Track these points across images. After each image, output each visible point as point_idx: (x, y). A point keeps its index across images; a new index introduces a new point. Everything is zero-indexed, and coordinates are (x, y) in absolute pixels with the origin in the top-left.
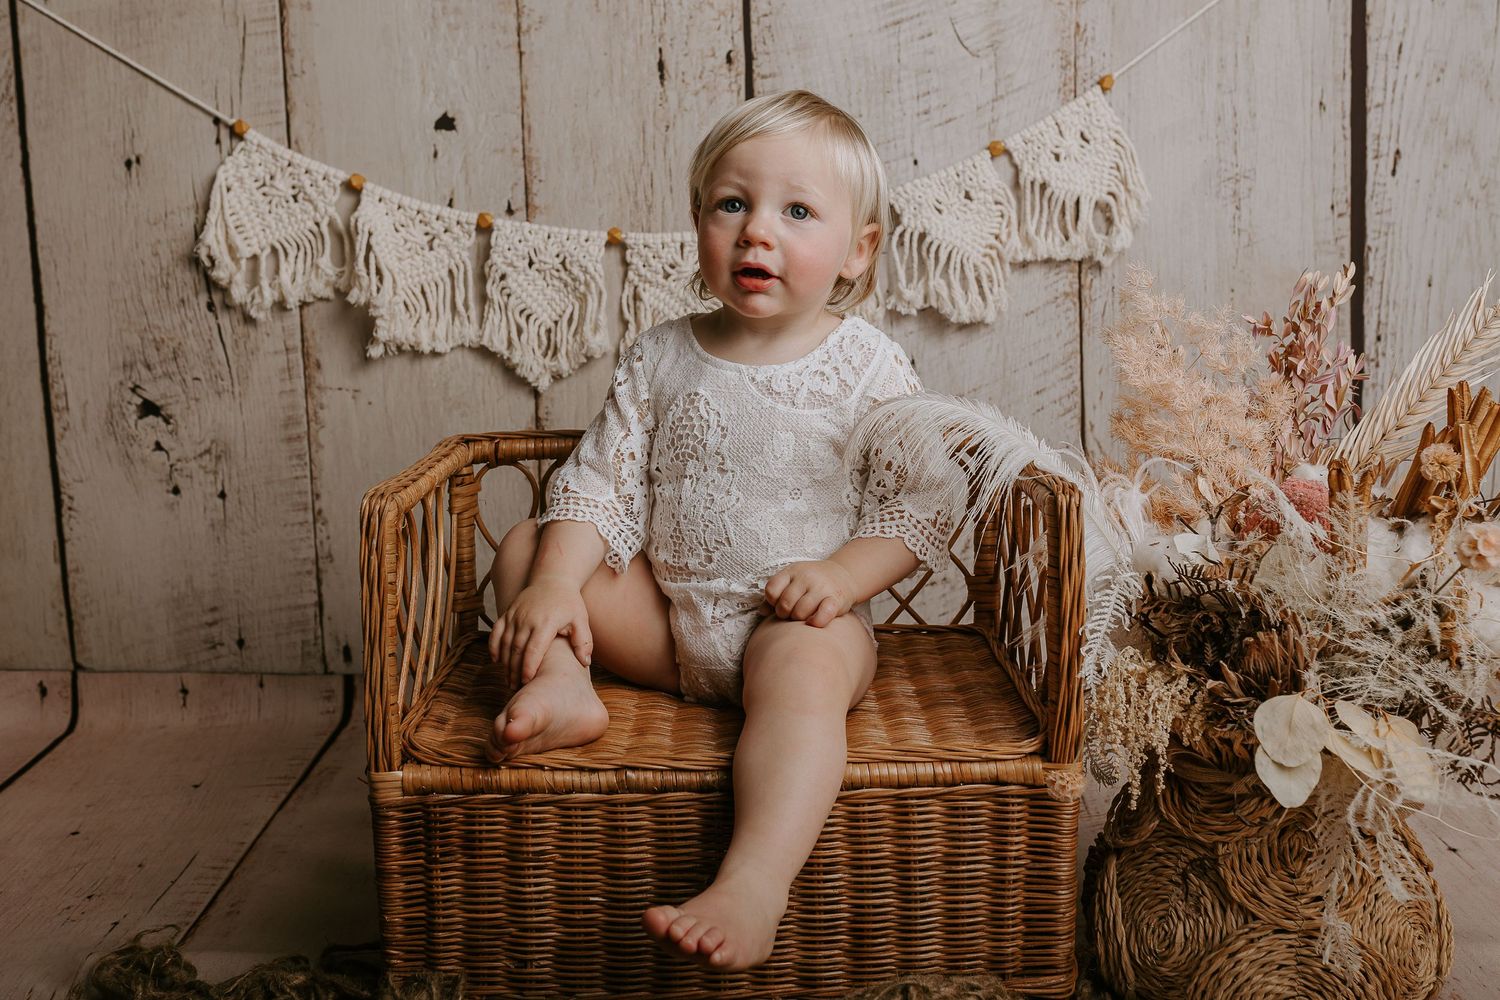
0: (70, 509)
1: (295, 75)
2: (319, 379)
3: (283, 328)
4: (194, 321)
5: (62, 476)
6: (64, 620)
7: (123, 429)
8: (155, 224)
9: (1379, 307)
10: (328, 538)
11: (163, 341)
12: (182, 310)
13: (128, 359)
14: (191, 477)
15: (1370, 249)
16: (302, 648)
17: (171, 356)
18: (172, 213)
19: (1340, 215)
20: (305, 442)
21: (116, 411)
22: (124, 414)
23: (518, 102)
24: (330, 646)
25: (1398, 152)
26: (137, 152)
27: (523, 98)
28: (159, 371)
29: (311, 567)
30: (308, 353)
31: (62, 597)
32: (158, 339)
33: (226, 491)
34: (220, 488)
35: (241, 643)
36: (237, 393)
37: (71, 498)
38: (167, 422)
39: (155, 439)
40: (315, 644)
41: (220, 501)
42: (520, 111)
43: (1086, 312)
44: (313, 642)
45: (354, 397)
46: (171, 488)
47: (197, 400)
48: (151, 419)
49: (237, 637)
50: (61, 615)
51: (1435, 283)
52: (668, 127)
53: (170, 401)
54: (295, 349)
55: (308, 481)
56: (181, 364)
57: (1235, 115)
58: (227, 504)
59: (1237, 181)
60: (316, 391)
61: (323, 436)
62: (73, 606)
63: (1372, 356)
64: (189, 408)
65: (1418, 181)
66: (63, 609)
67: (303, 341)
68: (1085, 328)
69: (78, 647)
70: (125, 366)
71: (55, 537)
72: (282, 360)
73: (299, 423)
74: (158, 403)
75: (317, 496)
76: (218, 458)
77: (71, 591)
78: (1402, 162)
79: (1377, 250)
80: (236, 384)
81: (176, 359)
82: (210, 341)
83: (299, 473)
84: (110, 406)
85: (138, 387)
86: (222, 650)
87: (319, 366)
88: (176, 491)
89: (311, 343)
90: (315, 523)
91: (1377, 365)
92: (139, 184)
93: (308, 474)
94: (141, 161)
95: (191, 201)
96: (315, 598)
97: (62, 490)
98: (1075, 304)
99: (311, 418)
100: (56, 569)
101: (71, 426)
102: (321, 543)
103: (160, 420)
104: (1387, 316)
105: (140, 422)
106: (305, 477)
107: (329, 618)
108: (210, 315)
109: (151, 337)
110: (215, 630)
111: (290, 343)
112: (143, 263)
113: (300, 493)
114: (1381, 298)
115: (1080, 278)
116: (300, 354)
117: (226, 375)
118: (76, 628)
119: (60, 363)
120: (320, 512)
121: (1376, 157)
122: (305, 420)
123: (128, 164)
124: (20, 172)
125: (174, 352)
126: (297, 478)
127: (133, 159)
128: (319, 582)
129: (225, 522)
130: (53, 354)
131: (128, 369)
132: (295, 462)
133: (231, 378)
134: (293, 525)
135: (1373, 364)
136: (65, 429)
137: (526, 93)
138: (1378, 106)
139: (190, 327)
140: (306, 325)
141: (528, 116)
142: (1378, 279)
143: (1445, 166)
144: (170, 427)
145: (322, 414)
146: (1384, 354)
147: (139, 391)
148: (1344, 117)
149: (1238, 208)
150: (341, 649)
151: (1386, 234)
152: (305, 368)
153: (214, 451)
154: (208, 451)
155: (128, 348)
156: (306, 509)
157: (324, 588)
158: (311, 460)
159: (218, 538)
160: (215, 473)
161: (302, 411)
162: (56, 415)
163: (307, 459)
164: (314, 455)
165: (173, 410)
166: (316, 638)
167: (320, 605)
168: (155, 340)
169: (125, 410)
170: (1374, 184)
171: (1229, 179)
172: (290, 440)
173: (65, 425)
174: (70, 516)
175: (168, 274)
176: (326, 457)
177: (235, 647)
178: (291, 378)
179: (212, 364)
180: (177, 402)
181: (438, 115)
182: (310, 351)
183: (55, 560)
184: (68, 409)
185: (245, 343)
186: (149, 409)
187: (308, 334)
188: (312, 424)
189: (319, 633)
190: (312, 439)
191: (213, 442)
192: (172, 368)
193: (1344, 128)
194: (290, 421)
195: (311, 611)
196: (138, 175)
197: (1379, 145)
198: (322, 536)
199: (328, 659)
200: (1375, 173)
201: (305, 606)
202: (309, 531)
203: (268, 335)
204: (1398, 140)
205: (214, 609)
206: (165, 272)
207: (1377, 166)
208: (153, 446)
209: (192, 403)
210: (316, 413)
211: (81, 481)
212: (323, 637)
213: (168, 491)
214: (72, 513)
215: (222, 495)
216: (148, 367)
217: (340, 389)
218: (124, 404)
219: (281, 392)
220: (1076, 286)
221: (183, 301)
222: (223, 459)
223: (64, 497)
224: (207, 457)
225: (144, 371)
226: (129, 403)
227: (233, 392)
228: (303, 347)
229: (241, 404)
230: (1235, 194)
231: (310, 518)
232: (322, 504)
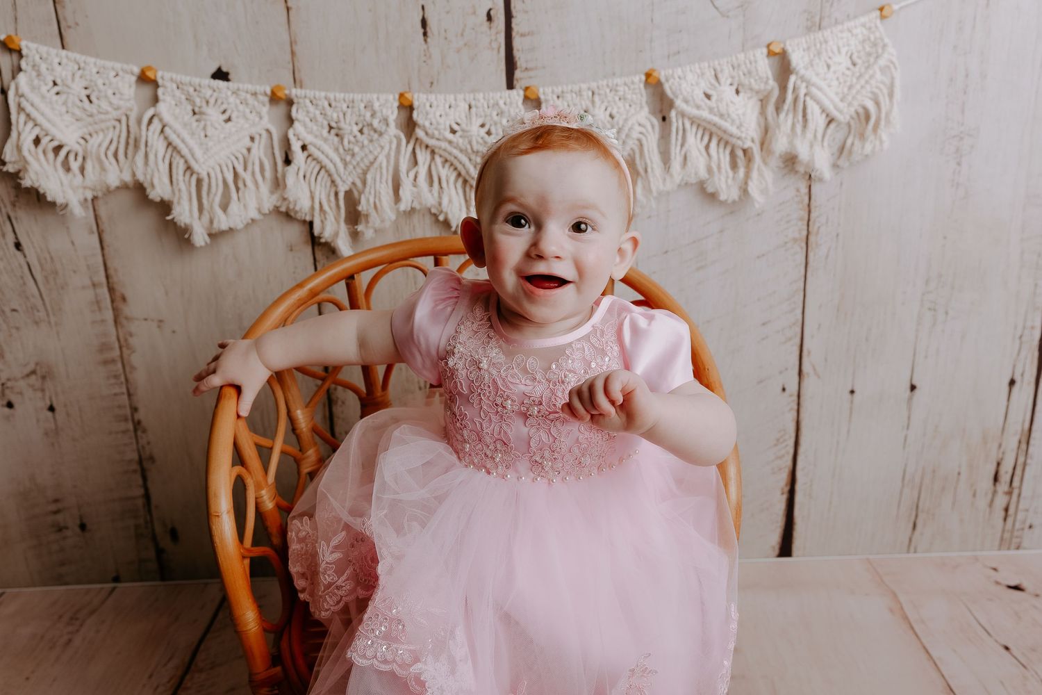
1: (69, 27)
2: (127, 310)
3: (88, 266)
4: (5, 260)
10: (148, 442)
14: (21, 393)
16: (135, 530)
20: (120, 365)
23: (288, 57)
24: (158, 529)
27: (293, 53)
29: (135, 466)
30: (113, 288)
33: (55, 405)
34: (48, 403)
35: (83, 527)
36: (53, 322)
40: (146, 527)
41: (49, 414)
42: (291, 66)
43: (811, 255)
44: (143, 526)
45: (159, 327)
46: (5, 402)
47: (18, 329)
49: (79, 522)
52: (432, 83)
54: (100, 284)
55: (125, 397)
57: (967, 76)
58: (56, 416)
59: (962, 139)
60: (124, 322)
61: (135, 360)
64: (11, 336)
67: (107, 277)
68: (809, 269)
72: (89, 294)
73: (112, 349)
75: (135, 410)
76: (44, 378)
80: (51, 315)
82: (22, 278)
83: (117, 390)
86: (68, 533)
87: (124, 299)
88: (10, 405)
89: (116, 279)
90: (135, 430)
93: (124, 390)
96: (141, 491)
98: (802, 248)
99: (123, 345)
102: (143, 447)
106: (123, 393)
107: (156, 506)
108: (18, 253)
110: (59, 517)
111: (96, 279)
113: (119, 407)
115: (808, 225)
116: (105, 290)
117: (41, 308)
120: (139, 422)
122: (117, 345)
126: (116, 394)
128: (145, 478)
129: (57, 431)
132: (113, 381)
133: (46, 310)
134: (116, 432)
137: (297, 49)
140: (109, 264)
141: (299, 74)
145: (132, 341)
149: (959, 164)
150: (169, 531)
152: (113, 301)
153: (38, 372)
154: (33, 372)
156: (126, 419)
157: (149, 484)
158: (127, 380)
159: (53, 444)
160: (43, 390)
161: (114, 338)
163: (123, 379)
164: (128, 375)
166: (146, 522)
167: (147, 496)
171: (954, 137)
176: (139, 377)
177: (78, 530)
178: (100, 310)
179: (27, 297)
181: (213, 69)
182: (116, 286)
185: (55, 279)
187: (111, 272)
188: (124, 349)
189: (148, 517)
190: (125, 362)
191: (37, 364)
194: (104, 347)
195: (140, 502)
198: (143, 441)
199: (158, 539)
201: (134, 498)
202: (130, 438)
203: (75, 272)
205: (56, 501)
209: (14, 331)
210: (126, 340)
212: (152, 521)
213: (3, 406)
215: (51, 409)
217: (146, 319)
219: (94, 322)
220: (805, 233)
222: (48, 379)
224: (33, 377)
227: (49, 323)
228: (108, 283)
229: (58, 333)
230: (958, 150)
231: (131, 426)
232: (140, 415)
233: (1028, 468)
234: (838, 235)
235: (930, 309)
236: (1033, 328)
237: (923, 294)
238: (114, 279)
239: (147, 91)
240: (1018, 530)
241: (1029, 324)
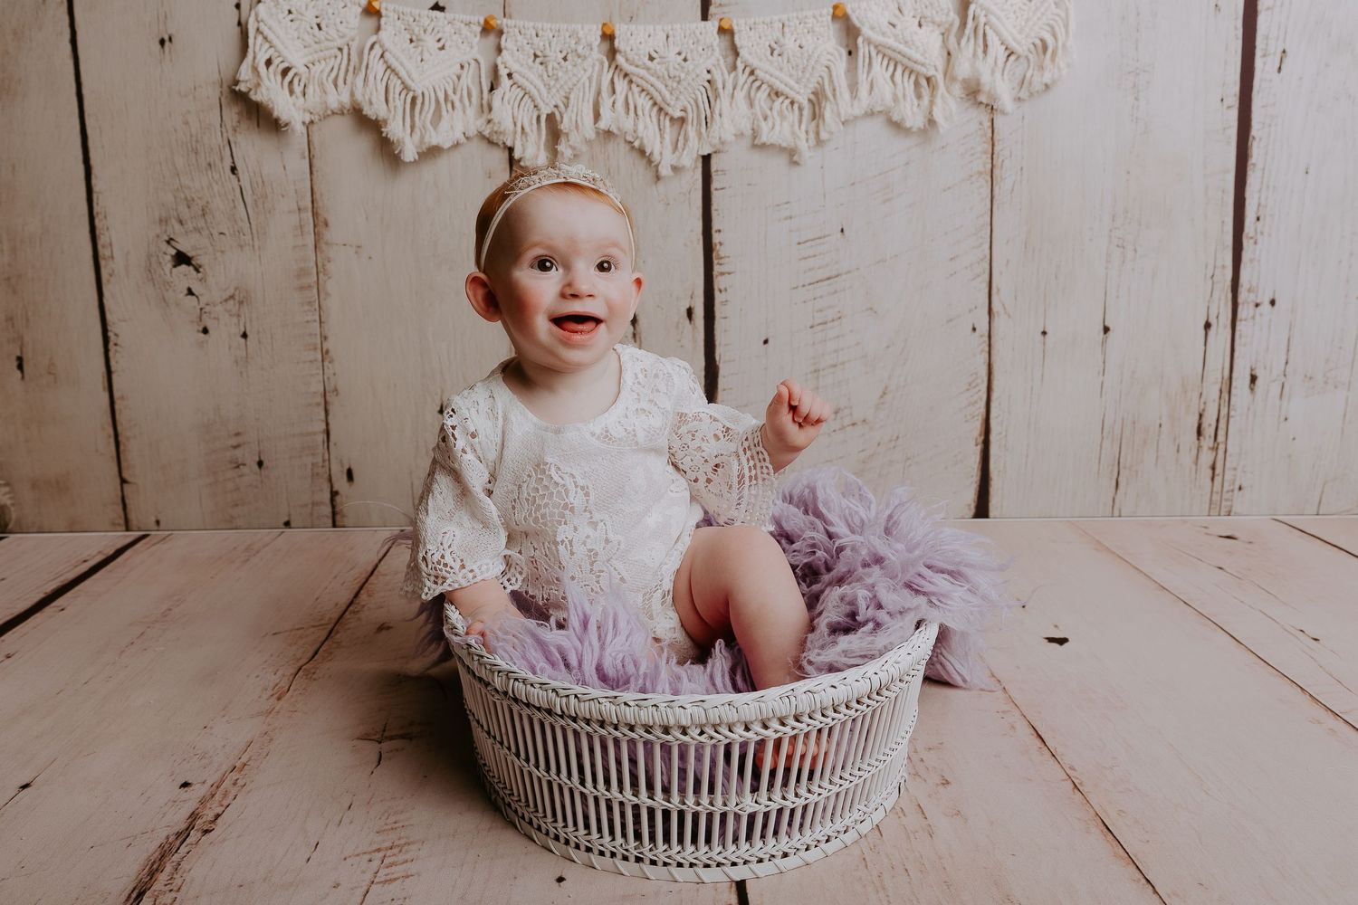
0: (116, 344)
2: (329, 235)
3: (296, 190)
4: (220, 183)
5: (108, 316)
6: (112, 440)
7: (160, 276)
8: (186, 96)
9: (1260, 191)
10: (334, 374)
11: (193, 200)
12: (209, 172)
13: (164, 215)
14: (218, 319)
15: (1254, 138)
16: (312, 470)
17: (200, 213)
18: (200, 86)
19: (1229, 107)
20: (315, 291)
21: (154, 260)
22: (160, 263)
24: (335, 469)
25: (1284, 52)
26: (169, 32)
28: (190, 226)
29: (319, 399)
30: (317, 213)
31: (110, 420)
32: (189, 198)
33: (248, 333)
34: (243, 330)
35: (260, 464)
36: (256, 247)
37: (116, 335)
38: (198, 271)
39: (187, 286)
40: (323, 466)
41: (243, 340)
43: (996, 189)
44: (321, 465)
45: (356, 253)
46: (201, 329)
47: (222, 252)
48: (183, 268)
49: (257, 459)
50: (110, 437)
51: (1310, 171)
52: (632, 18)
53: (199, 252)
54: (306, 209)
55: (318, 324)
56: (208, 220)
57: (1138, 14)
58: (248, 343)
59: (1138, 74)
60: (324, 247)
61: (330, 286)
62: (119, 429)
63: (1251, 235)
64: (216, 259)
65: (1301, 78)
66: (111, 431)
67: (313, 203)
68: (994, 202)
69: (124, 464)
70: (161, 221)
71: (103, 369)
72: (295, 219)
73: (309, 274)
74: (189, 254)
75: (325, 338)
76: (241, 303)
77: (117, 417)
78: (1286, 61)
79: (1260, 140)
80: (255, 239)
81: (204, 215)
82: (233, 201)
83: (309, 318)
84: (149, 256)
85: (172, 239)
86: (244, 470)
87: (326, 225)
88: (205, 331)
89: (320, 204)
90: (323, 361)
91: (1256, 243)
92: (171, 60)
93: (318, 318)
94: (173, 39)
95: (216, 77)
96: (323, 426)
97: (109, 328)
98: (987, 182)
99: (320, 270)
100: (106, 396)
101: (116, 272)
102: (328, 378)
103: (191, 268)
104: (1267, 198)
105: (175, 270)
106: (315, 321)
107: (335, 444)
108: (233, 177)
109: (182, 196)
110: (238, 453)
111: (302, 205)
112: (175, 131)
113: (310, 335)
114: (1262, 183)
115: (992, 159)
116: (310, 214)
117: (247, 231)
118: (122, 448)
119: (105, 217)
120: (327, 352)
121: (1264, 56)
122: (314, 271)
123: (162, 42)
124: (68, 47)
125: (203, 210)
126: (308, 322)
127: (166, 38)
128: (327, 412)
129: (247, 359)
130: (99, 210)
131: (164, 223)
132: (306, 308)
133: (252, 233)
134: (305, 362)
135: (1252, 241)
136: (111, 275)
138: (1268, 9)
139: (216, 188)
140: (316, 190)
141: (510, 6)
142: (1260, 166)
143: (1327, 65)
144: (200, 275)
145: (329, 267)
146: (1262, 233)
147: (172, 242)
148: (1236, 19)
149: (1136, 99)
150: (345, 471)
151: (1270, 126)
152: (315, 226)
153: (237, 297)
154: (232, 297)
155: (163, 205)
156: (315, 349)
157: (330, 418)
158: (320, 307)
159: (241, 373)
160: (239, 316)
161: (313, 264)
162: (102, 263)
163: (317, 305)
164: (322, 302)
165: (201, 260)
166: (324, 461)
167: (327, 432)
168: (186, 199)
169: (161, 260)
170: (1261, 80)
171: (1130, 73)
172: (302, 288)
173: (111, 271)
174: (116, 351)
175: (197, 141)
176: (332, 305)
177: (256, 467)
178: (302, 235)
179: (235, 221)
180: (206, 253)
181: (432, 4)
182: (319, 211)
183: (104, 389)
184: (113, 257)
185: (264, 204)
186: (181, 259)
187: (317, 196)
188: (321, 275)
189: (326, 456)
190: (321, 288)
191: (236, 289)
192: (201, 223)
193: (1236, 28)
194: (302, 273)
195: (321, 437)
196: (170, 52)
197: (1267, 44)
198: (329, 372)
199: (334, 479)
200: (1263, 70)
201: (315, 434)
202: (318, 368)
203: (283, 196)
204: (1284, 41)
205: (237, 434)
206: (194, 139)
207: (1265, 63)
208: (185, 292)
209: (218, 254)
210: (323, 265)
211: (125, 321)
212: (329, 460)
213: (198, 331)
214: (118, 348)
215: (245, 336)
216: (181, 222)
217: (345, 245)
218: (161, 254)
219: (295, 247)
220: (989, 166)
221: (210, 165)
222: (245, 304)
223: (110, 334)
224: (231, 302)
225: (177, 226)
226: (165, 253)
227: (253, 246)
228: (313, 207)
229: (260, 257)
230: (1134, 86)
231: (319, 357)
232: (328, 345)
233: (1231, 420)
234: (1022, 169)
235: (1118, 246)
236: (1224, 267)
237: (1111, 231)
238: (319, 204)
239: (371, 22)
240: (1228, 492)
241: (1219, 264)
